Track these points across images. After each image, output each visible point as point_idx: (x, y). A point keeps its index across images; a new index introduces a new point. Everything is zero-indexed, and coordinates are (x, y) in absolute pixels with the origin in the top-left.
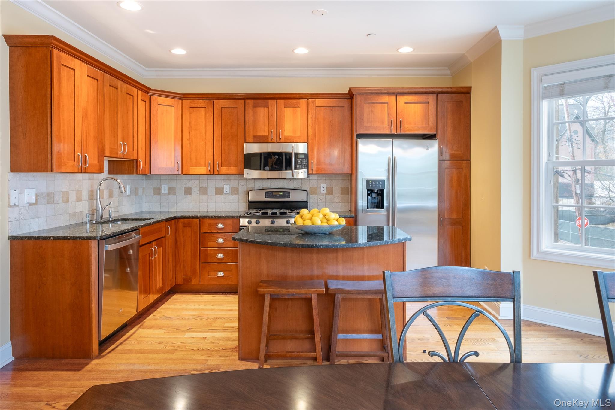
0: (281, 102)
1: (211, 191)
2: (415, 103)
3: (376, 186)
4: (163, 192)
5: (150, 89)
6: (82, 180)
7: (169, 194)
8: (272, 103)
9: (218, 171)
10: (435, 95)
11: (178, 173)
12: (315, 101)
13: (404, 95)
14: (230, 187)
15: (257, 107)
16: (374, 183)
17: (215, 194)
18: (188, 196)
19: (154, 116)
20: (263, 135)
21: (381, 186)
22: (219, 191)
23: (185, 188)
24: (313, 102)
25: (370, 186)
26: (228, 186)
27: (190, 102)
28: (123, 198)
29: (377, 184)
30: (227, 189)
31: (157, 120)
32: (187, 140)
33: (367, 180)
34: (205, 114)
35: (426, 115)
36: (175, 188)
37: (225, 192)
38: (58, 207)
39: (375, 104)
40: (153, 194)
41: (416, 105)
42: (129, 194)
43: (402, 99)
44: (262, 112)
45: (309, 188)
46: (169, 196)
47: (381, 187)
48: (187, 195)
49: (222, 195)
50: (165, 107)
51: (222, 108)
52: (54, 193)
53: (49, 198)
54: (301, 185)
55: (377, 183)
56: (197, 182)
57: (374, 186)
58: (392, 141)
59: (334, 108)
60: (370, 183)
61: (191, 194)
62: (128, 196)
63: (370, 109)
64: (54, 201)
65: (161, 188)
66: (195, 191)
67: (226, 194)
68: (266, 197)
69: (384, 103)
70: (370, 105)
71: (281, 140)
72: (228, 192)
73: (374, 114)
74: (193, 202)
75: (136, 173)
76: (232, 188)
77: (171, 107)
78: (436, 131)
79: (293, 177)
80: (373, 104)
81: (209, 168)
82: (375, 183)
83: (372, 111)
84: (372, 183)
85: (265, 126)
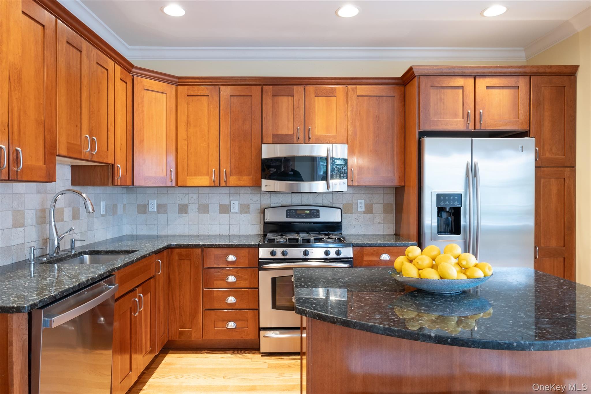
0: (311, 89)
1: (214, 208)
2: (500, 89)
3: (450, 203)
4: (150, 210)
5: (132, 66)
7: (159, 212)
8: (298, 90)
9: (225, 181)
10: (528, 78)
11: (172, 184)
12: (356, 88)
13: (486, 77)
14: (238, 204)
15: (278, 96)
16: (447, 198)
17: (218, 213)
18: (184, 215)
19: (139, 105)
20: (287, 133)
21: (456, 202)
22: (225, 209)
23: (179, 204)
24: (353, 90)
25: (442, 202)
26: (236, 202)
27: (188, 89)
28: (95, 219)
29: (452, 200)
30: (235, 206)
31: (143, 111)
32: (184, 139)
33: (437, 194)
34: (209, 106)
35: (515, 104)
36: (166, 204)
37: (232, 210)
39: (446, 90)
40: (136, 213)
41: (502, 91)
42: (104, 213)
43: (482, 83)
44: (285, 102)
45: (342, 205)
46: (159, 215)
47: (456, 204)
48: (182, 213)
49: (228, 213)
50: (154, 93)
51: (231, 97)
54: (332, 201)
55: (452, 198)
56: (195, 196)
57: (446, 202)
58: (472, 140)
59: (380, 97)
60: (442, 199)
61: (186, 213)
62: (103, 216)
63: (439, 97)
65: (148, 204)
66: (193, 208)
67: (234, 213)
68: (287, 217)
69: (456, 89)
70: (439, 90)
71: (311, 140)
72: (236, 210)
73: (443, 104)
74: (190, 223)
75: (113, 184)
76: (241, 204)
77: (162, 94)
78: (529, 127)
79: (328, 190)
80: (442, 90)
81: (213, 178)
82: (449, 198)
83: (441, 99)
84: (444, 198)
85: (288, 121)
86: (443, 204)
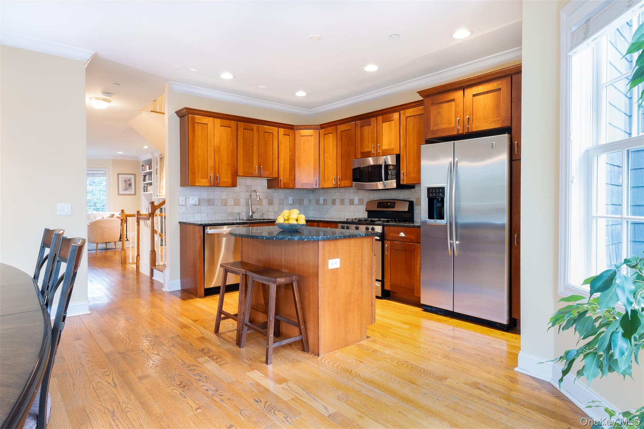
0: (380, 118)
1: (347, 202)
2: (485, 94)
3: (436, 194)
4: (321, 203)
5: (293, 126)
6: (240, 192)
7: (324, 204)
8: (373, 120)
9: (339, 184)
10: (509, 78)
12: (405, 112)
13: (472, 87)
14: (358, 199)
15: (364, 126)
16: (434, 191)
17: (349, 205)
18: (334, 206)
19: (298, 145)
20: (368, 151)
21: (441, 194)
22: (352, 202)
23: (332, 199)
24: (403, 114)
26: (357, 198)
27: (324, 131)
28: (284, 206)
29: (437, 192)
30: (356, 201)
31: (300, 148)
32: (322, 161)
33: (428, 188)
34: (333, 139)
35: (497, 105)
36: (326, 199)
37: (355, 203)
38: (217, 208)
39: (442, 105)
40: (315, 204)
41: (487, 95)
42: (292, 203)
43: (470, 92)
44: (367, 129)
45: (415, 199)
46: (324, 206)
48: (333, 205)
49: (353, 205)
50: (306, 137)
51: (342, 132)
52: (214, 199)
53: (210, 202)
54: (408, 196)
55: (437, 190)
56: (338, 194)
57: (434, 194)
58: (454, 143)
59: (421, 115)
60: (431, 191)
61: (335, 205)
62: (290, 204)
63: (437, 111)
64: (214, 204)
65: (319, 199)
66: (338, 201)
67: (356, 204)
69: (449, 102)
70: (437, 106)
71: (380, 154)
72: (357, 203)
73: (441, 116)
74: (337, 211)
76: (360, 199)
77: (311, 137)
78: (510, 124)
79: (385, 187)
80: (440, 105)
81: (334, 183)
82: (436, 191)
83: (439, 113)
84: (432, 191)
85: (369, 142)
86: (431, 195)
